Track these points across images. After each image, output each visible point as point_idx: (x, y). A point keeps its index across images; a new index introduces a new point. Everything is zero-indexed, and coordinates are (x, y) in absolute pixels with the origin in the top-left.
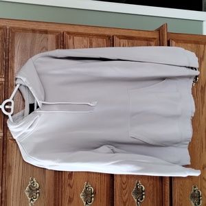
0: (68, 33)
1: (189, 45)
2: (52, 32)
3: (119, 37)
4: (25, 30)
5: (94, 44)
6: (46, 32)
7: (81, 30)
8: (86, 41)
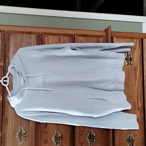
0: (45, 33)
1: (126, 40)
2: (34, 33)
3: (78, 35)
4: (16, 32)
5: (62, 40)
6: (30, 33)
7: (53, 31)
8: (56, 38)
